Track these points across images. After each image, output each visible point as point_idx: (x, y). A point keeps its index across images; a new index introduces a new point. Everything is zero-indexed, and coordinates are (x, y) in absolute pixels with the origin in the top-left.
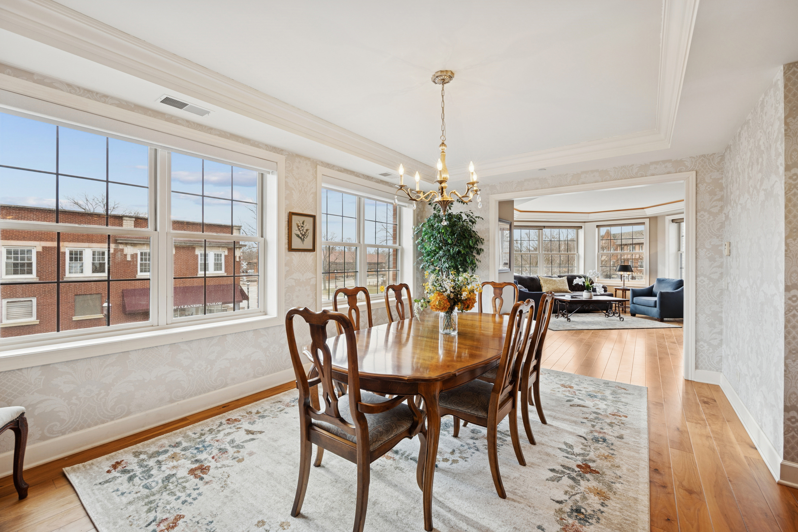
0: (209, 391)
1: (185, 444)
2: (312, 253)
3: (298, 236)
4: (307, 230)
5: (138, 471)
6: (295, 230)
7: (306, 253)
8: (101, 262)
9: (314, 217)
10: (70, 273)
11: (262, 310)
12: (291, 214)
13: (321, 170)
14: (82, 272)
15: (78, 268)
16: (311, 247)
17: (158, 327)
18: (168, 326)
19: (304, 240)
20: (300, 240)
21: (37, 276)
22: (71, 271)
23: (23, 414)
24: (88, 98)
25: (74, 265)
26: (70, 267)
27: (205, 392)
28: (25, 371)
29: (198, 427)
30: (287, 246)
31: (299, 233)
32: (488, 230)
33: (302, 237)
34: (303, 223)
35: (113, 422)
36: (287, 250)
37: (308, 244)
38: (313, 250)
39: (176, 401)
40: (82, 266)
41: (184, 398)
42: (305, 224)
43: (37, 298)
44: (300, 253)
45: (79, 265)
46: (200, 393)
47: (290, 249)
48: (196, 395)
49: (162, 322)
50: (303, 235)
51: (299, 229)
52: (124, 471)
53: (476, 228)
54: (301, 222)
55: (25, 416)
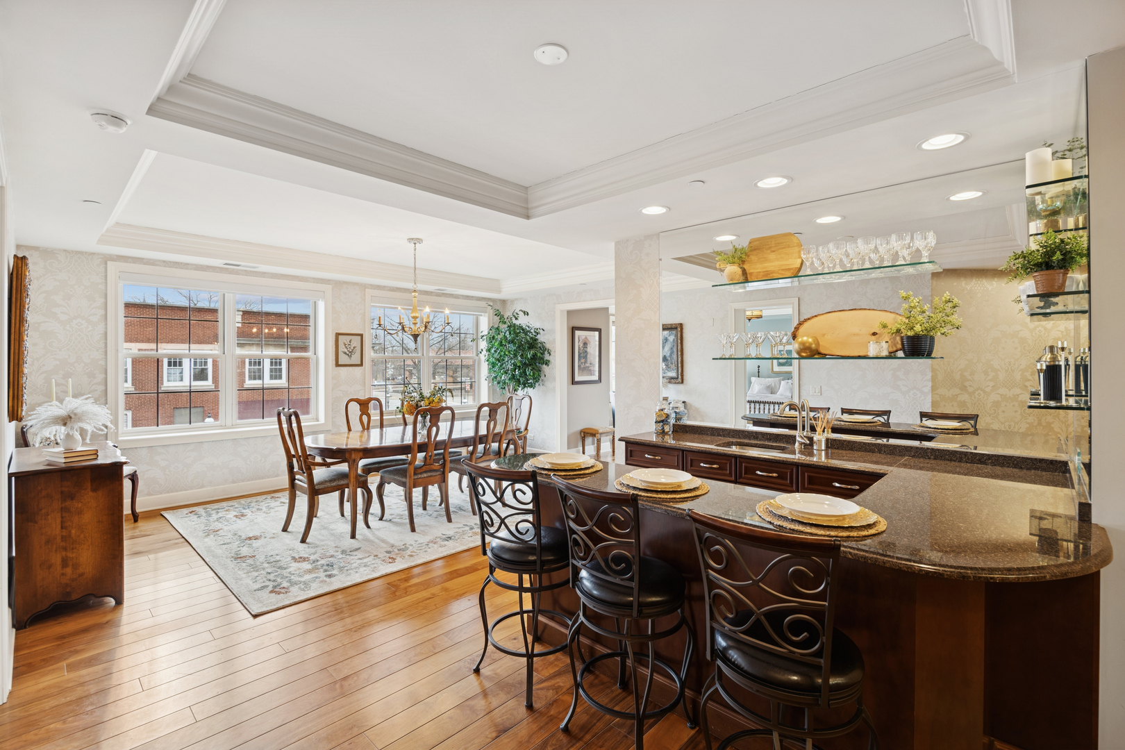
0: (263, 478)
1: (236, 506)
2: (360, 368)
3: (345, 353)
4: (354, 347)
5: (204, 514)
6: (342, 348)
7: (354, 368)
8: (203, 367)
9: (361, 335)
10: (168, 381)
11: (315, 418)
12: (338, 335)
13: (369, 292)
14: (182, 380)
15: (178, 375)
16: (359, 363)
17: (225, 427)
18: (233, 426)
19: (351, 356)
20: (347, 356)
21: (133, 384)
22: (170, 379)
23: (136, 471)
24: (176, 268)
25: (172, 371)
26: (168, 373)
27: (260, 479)
28: (138, 449)
29: (249, 500)
30: (334, 362)
31: (346, 350)
32: (554, 341)
33: (350, 354)
34: (350, 342)
35: (192, 491)
36: (334, 366)
37: (356, 359)
38: (361, 365)
39: (236, 483)
40: (181, 373)
41: (243, 481)
42: (352, 342)
43: (133, 412)
44: (348, 368)
45: (178, 371)
46: (256, 479)
47: (337, 365)
48: (252, 480)
49: (229, 423)
50: (350, 352)
51: (346, 347)
52: (196, 514)
53: (541, 338)
54: (348, 341)
55: (137, 473)
